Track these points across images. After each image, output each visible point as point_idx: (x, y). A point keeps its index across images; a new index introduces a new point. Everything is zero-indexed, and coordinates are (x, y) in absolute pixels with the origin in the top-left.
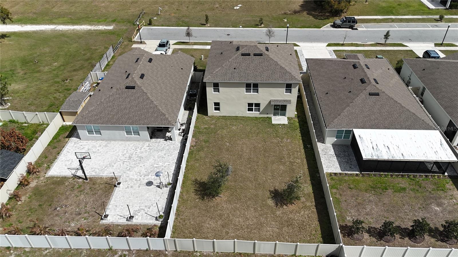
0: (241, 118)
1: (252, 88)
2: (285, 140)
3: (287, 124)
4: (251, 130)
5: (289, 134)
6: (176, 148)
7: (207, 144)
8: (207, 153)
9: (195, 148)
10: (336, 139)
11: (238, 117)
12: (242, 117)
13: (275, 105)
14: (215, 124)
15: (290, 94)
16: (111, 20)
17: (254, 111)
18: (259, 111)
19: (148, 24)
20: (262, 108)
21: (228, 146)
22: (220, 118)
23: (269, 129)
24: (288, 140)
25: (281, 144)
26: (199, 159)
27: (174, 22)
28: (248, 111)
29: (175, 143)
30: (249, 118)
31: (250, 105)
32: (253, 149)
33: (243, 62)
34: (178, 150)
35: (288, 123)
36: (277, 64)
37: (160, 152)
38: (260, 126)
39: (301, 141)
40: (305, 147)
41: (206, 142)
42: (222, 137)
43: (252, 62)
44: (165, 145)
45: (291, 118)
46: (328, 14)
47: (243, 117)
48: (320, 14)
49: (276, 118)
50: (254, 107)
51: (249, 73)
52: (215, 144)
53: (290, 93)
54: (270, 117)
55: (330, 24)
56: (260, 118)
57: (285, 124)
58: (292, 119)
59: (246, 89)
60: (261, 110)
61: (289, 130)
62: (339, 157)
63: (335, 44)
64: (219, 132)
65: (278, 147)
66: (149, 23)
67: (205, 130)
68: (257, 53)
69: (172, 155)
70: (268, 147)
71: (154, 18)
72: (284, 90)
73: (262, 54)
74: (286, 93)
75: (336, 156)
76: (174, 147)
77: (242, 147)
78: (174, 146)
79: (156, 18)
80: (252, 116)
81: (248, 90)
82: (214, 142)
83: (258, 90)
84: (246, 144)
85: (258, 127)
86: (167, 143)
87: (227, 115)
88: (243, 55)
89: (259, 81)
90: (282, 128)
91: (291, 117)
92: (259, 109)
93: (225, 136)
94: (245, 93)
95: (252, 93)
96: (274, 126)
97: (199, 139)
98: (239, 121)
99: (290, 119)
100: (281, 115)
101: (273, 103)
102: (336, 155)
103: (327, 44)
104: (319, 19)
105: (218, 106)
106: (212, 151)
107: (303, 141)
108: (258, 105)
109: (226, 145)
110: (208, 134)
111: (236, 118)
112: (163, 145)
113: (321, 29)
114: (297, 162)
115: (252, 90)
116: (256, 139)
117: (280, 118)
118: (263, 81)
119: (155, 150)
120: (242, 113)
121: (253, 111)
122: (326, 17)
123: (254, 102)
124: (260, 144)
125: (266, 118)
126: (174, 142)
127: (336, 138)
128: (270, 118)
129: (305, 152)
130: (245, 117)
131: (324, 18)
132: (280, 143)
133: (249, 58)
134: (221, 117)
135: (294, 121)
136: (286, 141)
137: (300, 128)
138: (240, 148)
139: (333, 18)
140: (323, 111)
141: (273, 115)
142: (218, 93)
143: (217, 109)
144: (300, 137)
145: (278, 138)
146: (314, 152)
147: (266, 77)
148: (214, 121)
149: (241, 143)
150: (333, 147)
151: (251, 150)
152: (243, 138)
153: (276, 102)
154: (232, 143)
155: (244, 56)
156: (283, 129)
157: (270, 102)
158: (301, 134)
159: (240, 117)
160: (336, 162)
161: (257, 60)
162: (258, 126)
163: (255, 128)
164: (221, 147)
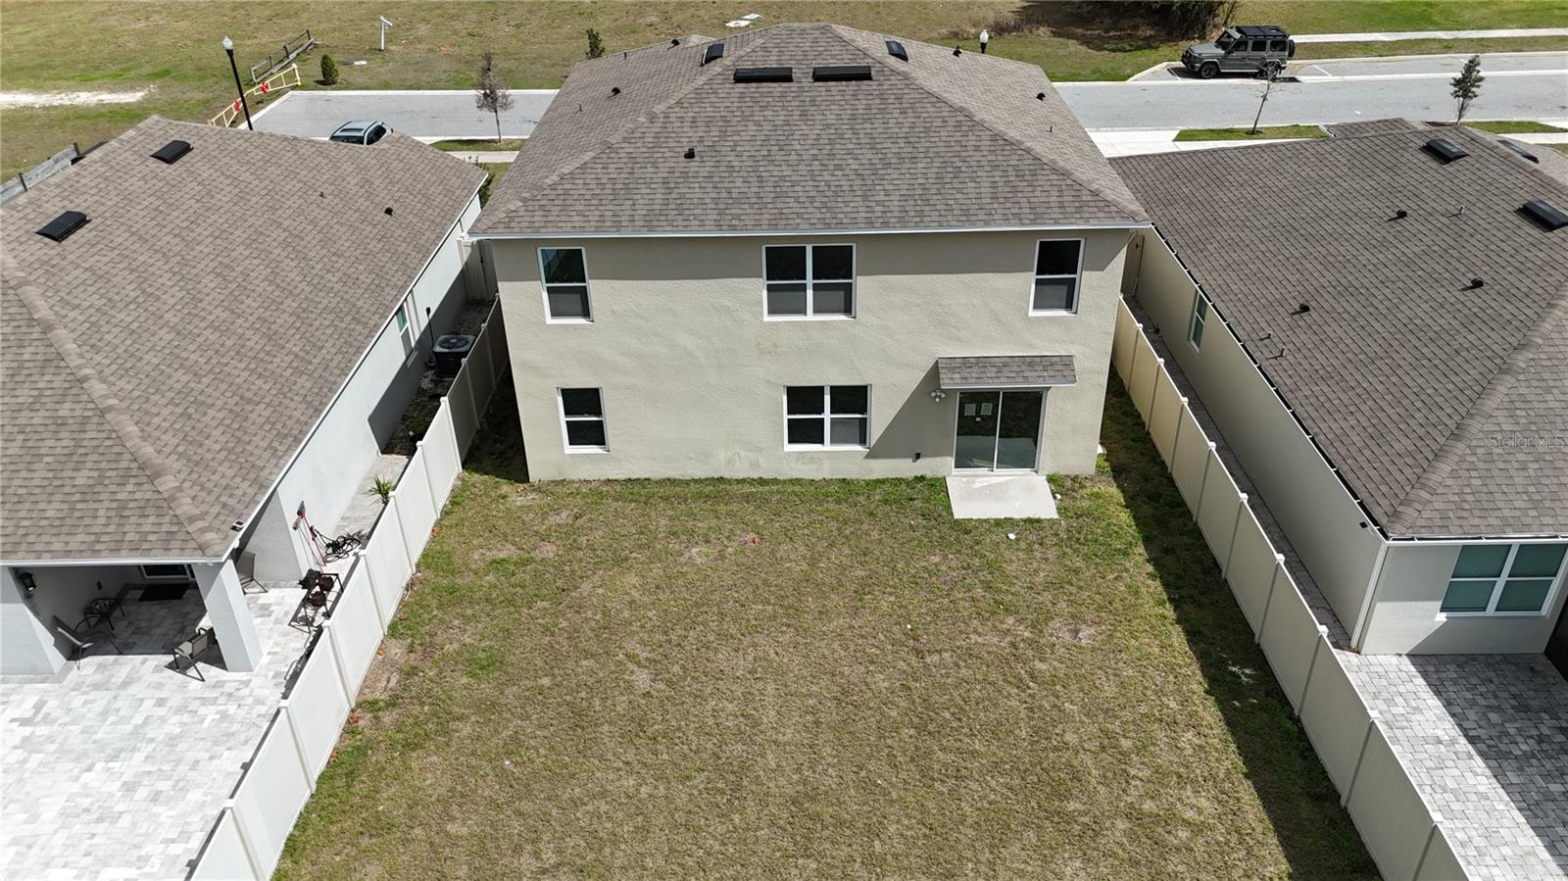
0: (747, 489)
1: (809, 281)
2: (1058, 631)
3: (1056, 516)
4: (813, 563)
5: (1081, 588)
6: (235, 727)
7: (487, 689)
8: (473, 762)
9: (387, 718)
10: (1442, 617)
11: (729, 482)
12: (752, 482)
13: (968, 397)
14: (568, 533)
15: (1063, 313)
16: (147, 69)
17: (833, 441)
18: (863, 441)
19: (319, 82)
20: (880, 416)
21: (647, 695)
22: (607, 495)
23: (936, 559)
24: (1086, 632)
25: (1043, 667)
26: (399, 814)
27: (445, 72)
28: (791, 441)
29: (247, 683)
30: (797, 488)
31: (802, 398)
32: (830, 714)
33: (745, 119)
34: (246, 743)
35: (1059, 509)
36: (967, 122)
37: (100, 766)
38: (875, 535)
39: (1178, 637)
40: (1220, 685)
41: (479, 666)
42: (607, 627)
43: (804, 114)
44: (161, 702)
45: (1074, 479)
46: (1148, 33)
47: (762, 482)
48: (1111, 34)
49: (977, 485)
50: (827, 416)
51: (783, 178)
52: (546, 681)
53: (1069, 306)
54: (937, 479)
55: (1165, 64)
56: (868, 483)
57: (1038, 521)
58: (1082, 487)
59: (770, 288)
60: (875, 432)
61: (1079, 563)
62: (1507, 755)
63: (1212, 131)
64: (586, 587)
65: (1020, 685)
66: (321, 78)
67: (490, 578)
68: (833, 63)
69: (185, 790)
70: (943, 687)
71: (357, 63)
72: (1027, 282)
73: (869, 68)
74: (1036, 307)
75: (1481, 753)
76: (224, 716)
77: (748, 696)
78: (232, 709)
79: (364, 63)
80: (818, 476)
81: (784, 300)
82: (539, 662)
83: (848, 289)
84: (780, 673)
85: (863, 544)
86: (183, 687)
87: (655, 476)
88: (742, 78)
89: (854, 223)
90: (1023, 545)
91: (1073, 474)
92: (863, 424)
93: (626, 614)
94: (767, 318)
95: (810, 316)
96: (967, 532)
97: (432, 645)
98: (734, 507)
99: (1069, 483)
100: (1004, 462)
101: (949, 382)
102: (1472, 740)
103: (1177, 132)
104: (1113, 51)
105: (591, 414)
106: (515, 745)
107: (1193, 636)
108: (853, 398)
109: (630, 688)
110: (510, 602)
111: (715, 490)
112: (148, 704)
113: (1130, 82)
114: (1190, 814)
115: (810, 293)
116: (851, 627)
117: (1006, 483)
118: (885, 225)
119: (62, 752)
120: (751, 455)
121: (821, 441)
122: (1140, 43)
123: (828, 376)
124: (883, 668)
125: (908, 483)
126: (243, 676)
127: (1443, 610)
128: (937, 487)
129: (1232, 722)
130: (775, 481)
131: (1131, 46)
132: (1030, 653)
133: (783, 95)
134: (618, 488)
135: (1097, 496)
136: (1067, 637)
137: (1147, 541)
138: (730, 707)
139: (1172, 44)
140: (1314, 414)
141: (952, 461)
142: (581, 321)
143: (587, 433)
144: (1161, 603)
145: (1011, 620)
146: (1297, 721)
147: (904, 198)
148: (564, 515)
149: (742, 665)
150: (1425, 675)
151: (817, 723)
152: (756, 630)
153: (975, 372)
154: (676, 669)
155: (754, 85)
156: (1030, 550)
157: (934, 374)
158: (1166, 585)
159: (738, 481)
160: (1501, 807)
161: (833, 103)
162: (859, 538)
163: (841, 554)
164: (590, 706)
